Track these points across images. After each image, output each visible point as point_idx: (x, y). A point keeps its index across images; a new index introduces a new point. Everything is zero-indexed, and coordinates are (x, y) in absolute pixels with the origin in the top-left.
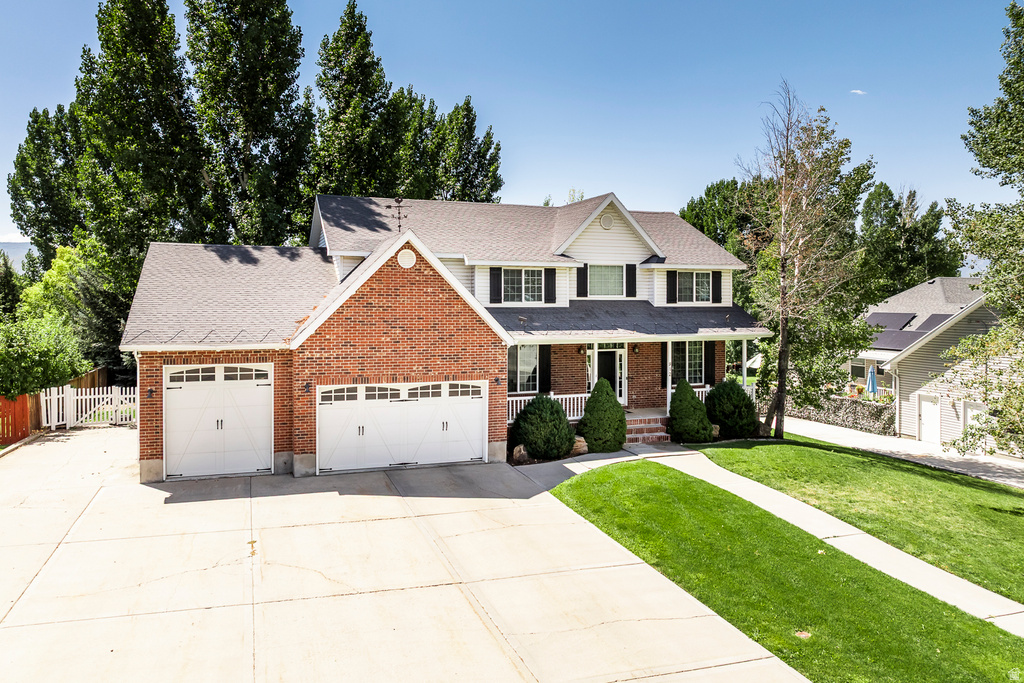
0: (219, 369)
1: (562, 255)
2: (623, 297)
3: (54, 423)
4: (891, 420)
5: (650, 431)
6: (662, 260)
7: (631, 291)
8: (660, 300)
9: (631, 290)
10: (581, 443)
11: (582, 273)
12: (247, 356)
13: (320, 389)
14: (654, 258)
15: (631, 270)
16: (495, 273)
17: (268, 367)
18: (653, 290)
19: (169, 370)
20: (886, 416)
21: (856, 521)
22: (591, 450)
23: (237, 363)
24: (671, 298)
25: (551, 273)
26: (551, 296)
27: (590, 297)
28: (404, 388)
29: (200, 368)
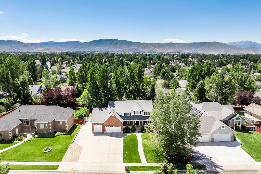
0: (98, 124)
1: (132, 111)
2: (139, 114)
3: (85, 120)
5: (139, 130)
8: (143, 115)
9: (140, 114)
10: (131, 131)
12: (100, 123)
13: (106, 126)
14: (143, 111)
15: (140, 112)
16: (124, 113)
17: (102, 124)
18: (143, 114)
19: (94, 124)
21: (144, 144)
22: (131, 132)
23: (100, 124)
24: (145, 115)
25: (130, 113)
26: (130, 115)
27: (135, 114)
28: (113, 126)
29: (96, 124)
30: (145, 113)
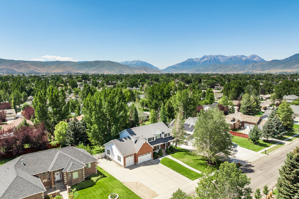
0: (129, 156)
1: (154, 135)
4: (187, 144)
5: (164, 153)
6: (164, 133)
7: (161, 137)
8: (164, 137)
11: (156, 137)
13: (138, 156)
15: (161, 134)
16: (149, 139)
17: (134, 155)
19: (125, 157)
20: (186, 143)
21: (185, 163)
22: (160, 157)
23: (131, 155)
24: (165, 137)
25: (154, 137)
26: (154, 140)
28: (144, 154)
29: (127, 156)
30: (165, 134)
